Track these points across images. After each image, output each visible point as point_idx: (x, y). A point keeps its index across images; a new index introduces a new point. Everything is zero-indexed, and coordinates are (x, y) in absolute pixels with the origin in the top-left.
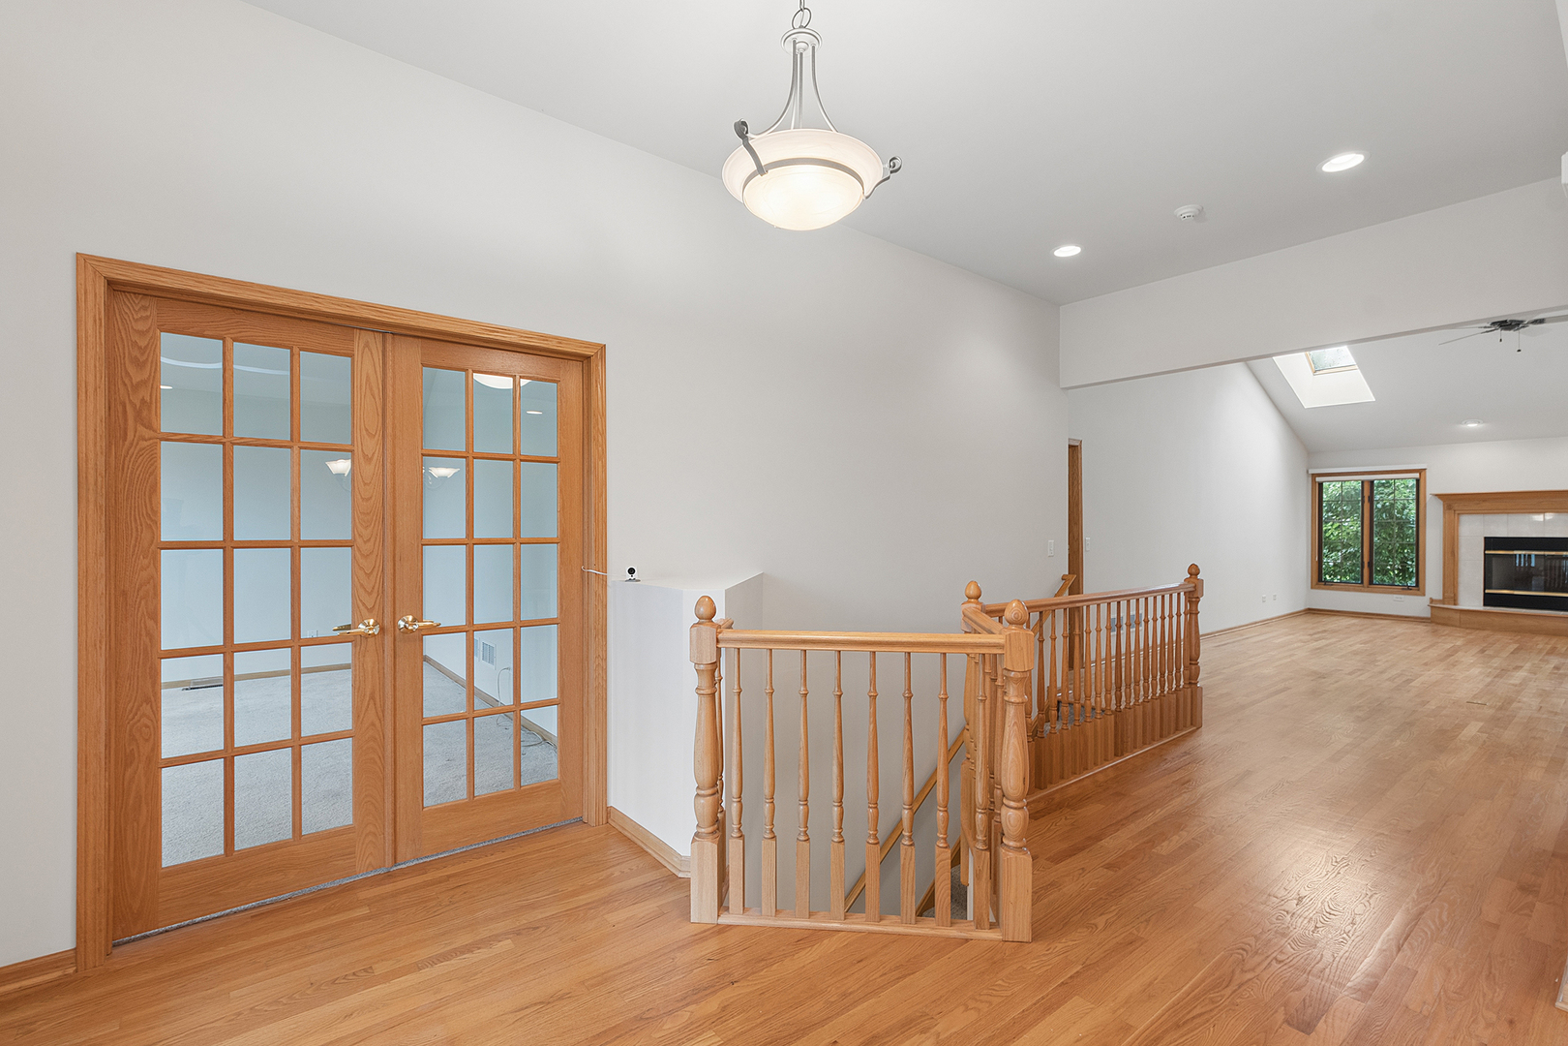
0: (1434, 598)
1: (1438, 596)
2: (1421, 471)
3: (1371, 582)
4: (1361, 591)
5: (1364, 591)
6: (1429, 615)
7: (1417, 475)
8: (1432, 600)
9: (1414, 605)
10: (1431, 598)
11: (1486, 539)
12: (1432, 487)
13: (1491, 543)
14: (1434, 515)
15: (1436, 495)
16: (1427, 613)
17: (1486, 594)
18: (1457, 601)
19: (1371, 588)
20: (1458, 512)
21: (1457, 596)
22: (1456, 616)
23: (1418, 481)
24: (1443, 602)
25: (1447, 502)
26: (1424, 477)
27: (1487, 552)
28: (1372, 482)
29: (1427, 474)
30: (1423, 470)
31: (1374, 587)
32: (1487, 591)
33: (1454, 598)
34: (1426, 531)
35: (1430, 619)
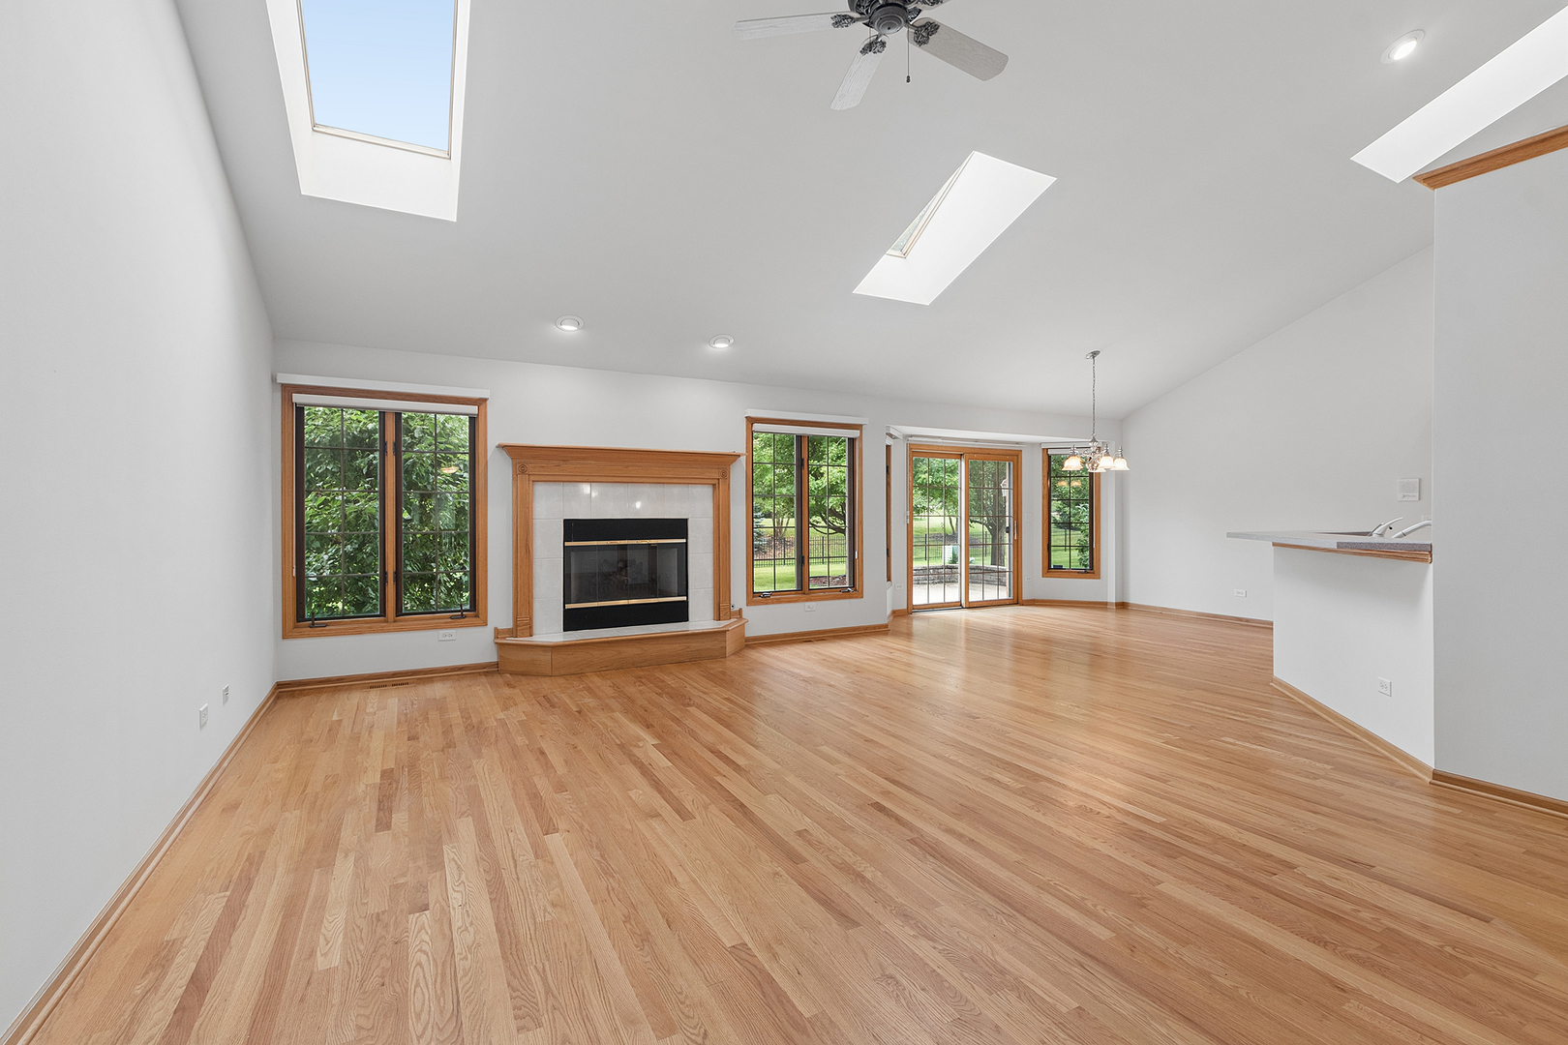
0: (500, 627)
1: (507, 623)
2: (480, 402)
3: (399, 612)
4: (383, 631)
5: (389, 631)
6: (494, 658)
7: (473, 410)
8: (498, 632)
9: (471, 644)
10: (496, 629)
11: (567, 522)
12: (497, 433)
13: (574, 529)
14: (498, 477)
15: (504, 446)
16: (490, 656)
17: (566, 611)
18: (531, 628)
19: (400, 621)
20: (532, 478)
21: (531, 619)
22: (546, 657)
23: (473, 420)
24: (513, 632)
25: (518, 461)
26: (486, 412)
27: (567, 544)
28: (398, 415)
29: (490, 407)
30: (485, 400)
31: (406, 621)
32: (568, 606)
33: (526, 624)
34: (486, 510)
35: (497, 664)
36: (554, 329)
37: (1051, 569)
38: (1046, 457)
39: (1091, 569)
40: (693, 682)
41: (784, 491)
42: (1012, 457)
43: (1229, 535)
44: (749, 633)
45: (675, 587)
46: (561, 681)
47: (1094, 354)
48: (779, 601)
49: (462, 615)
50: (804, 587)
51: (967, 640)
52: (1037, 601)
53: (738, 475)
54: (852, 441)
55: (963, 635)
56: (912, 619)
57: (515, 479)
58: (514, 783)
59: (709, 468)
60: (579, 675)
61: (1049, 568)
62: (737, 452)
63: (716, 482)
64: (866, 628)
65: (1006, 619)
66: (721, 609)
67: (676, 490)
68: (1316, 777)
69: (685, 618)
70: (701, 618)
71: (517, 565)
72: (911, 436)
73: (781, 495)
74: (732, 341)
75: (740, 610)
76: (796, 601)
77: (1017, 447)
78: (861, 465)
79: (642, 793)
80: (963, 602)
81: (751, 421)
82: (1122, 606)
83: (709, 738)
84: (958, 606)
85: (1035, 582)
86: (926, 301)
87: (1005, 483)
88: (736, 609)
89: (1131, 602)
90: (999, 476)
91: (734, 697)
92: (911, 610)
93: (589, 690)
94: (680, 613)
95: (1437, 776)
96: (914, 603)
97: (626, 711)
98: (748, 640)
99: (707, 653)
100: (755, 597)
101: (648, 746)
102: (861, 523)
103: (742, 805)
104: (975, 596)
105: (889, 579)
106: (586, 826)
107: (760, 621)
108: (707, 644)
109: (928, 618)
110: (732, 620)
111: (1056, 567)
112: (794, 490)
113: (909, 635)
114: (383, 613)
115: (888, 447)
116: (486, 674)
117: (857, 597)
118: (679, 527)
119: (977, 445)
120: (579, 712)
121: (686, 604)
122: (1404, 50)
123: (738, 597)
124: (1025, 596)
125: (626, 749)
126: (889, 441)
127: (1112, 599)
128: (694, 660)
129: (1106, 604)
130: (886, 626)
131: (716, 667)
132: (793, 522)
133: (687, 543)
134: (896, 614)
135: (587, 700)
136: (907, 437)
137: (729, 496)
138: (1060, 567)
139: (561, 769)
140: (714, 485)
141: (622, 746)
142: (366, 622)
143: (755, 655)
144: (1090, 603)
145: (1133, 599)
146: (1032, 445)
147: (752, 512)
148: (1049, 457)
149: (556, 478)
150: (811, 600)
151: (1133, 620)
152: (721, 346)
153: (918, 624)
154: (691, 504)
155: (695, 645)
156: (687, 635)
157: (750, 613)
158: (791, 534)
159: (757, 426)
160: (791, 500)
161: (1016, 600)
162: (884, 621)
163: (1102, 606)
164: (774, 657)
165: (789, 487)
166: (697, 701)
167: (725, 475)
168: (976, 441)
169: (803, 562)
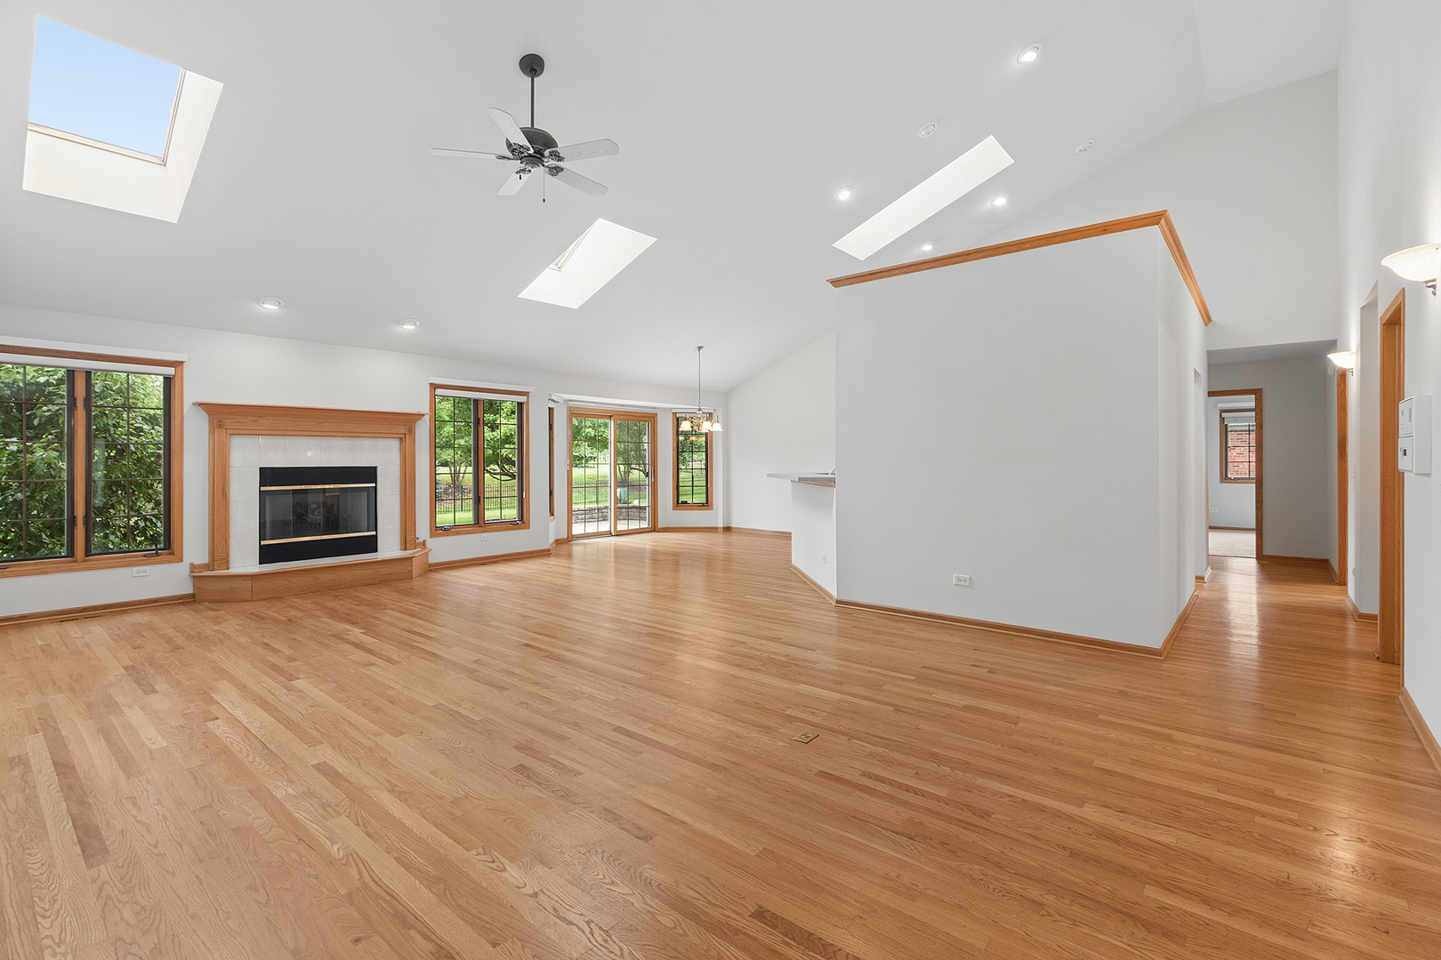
0: (196, 562)
1: (203, 558)
2: (177, 364)
3: (88, 553)
4: (72, 570)
5: (78, 570)
6: (190, 591)
7: (170, 371)
8: (193, 567)
9: (166, 578)
10: (191, 564)
11: (262, 470)
12: (193, 392)
13: (269, 475)
14: (194, 436)
15: (200, 404)
16: (187, 588)
17: (261, 547)
18: (228, 562)
19: (91, 560)
20: (229, 432)
21: (228, 554)
22: (247, 585)
23: (168, 381)
24: (207, 567)
25: (216, 416)
26: (182, 373)
27: (262, 489)
28: (88, 373)
29: (186, 369)
30: (182, 363)
31: (95, 560)
32: (263, 543)
33: (224, 559)
34: (182, 459)
35: (193, 596)
36: (256, 307)
37: (679, 504)
38: (675, 419)
39: (707, 505)
40: (386, 595)
41: (462, 442)
42: (651, 418)
43: (769, 475)
44: (432, 560)
45: (364, 523)
46: (263, 603)
47: (700, 348)
48: (458, 533)
49: (157, 553)
50: (479, 523)
51: (616, 557)
52: (669, 528)
53: (423, 431)
54: (520, 405)
55: (613, 553)
56: (572, 545)
57: (212, 431)
58: (251, 661)
59: (398, 425)
60: (280, 598)
61: (678, 503)
62: (422, 412)
63: (402, 436)
64: (532, 552)
65: (646, 541)
66: (408, 539)
67: (367, 443)
68: (782, 608)
69: (375, 550)
70: (389, 547)
71: (214, 507)
72: (571, 401)
73: (460, 447)
74: (418, 323)
75: (424, 542)
76: (473, 533)
77: (654, 411)
78: (528, 424)
79: (359, 655)
80: (612, 531)
81: (434, 387)
82: (728, 529)
83: (406, 625)
84: (609, 534)
85: (668, 515)
86: (575, 305)
87: (645, 438)
88: (421, 540)
89: (733, 526)
90: (640, 433)
91: (422, 602)
92: (570, 538)
93: (292, 607)
94: (370, 545)
95: (838, 602)
96: (573, 533)
97: (332, 617)
98: (431, 565)
99: (398, 575)
100: (437, 531)
101: (356, 633)
102: (528, 469)
103: (434, 654)
104: (622, 526)
105: (552, 513)
106: (321, 675)
107: (441, 550)
108: (395, 569)
109: (585, 544)
110: (417, 550)
111: (683, 502)
112: (471, 442)
113: (569, 556)
114: (71, 553)
115: (551, 410)
116: (182, 604)
117: (524, 528)
118: (370, 474)
119: (623, 409)
120: (290, 620)
121: (375, 538)
122: (844, 195)
123: (423, 531)
124: (661, 525)
125: (338, 636)
126: (551, 405)
127: (721, 525)
128: (384, 581)
129: (717, 528)
130: (549, 550)
131: (404, 586)
132: (470, 469)
133: (376, 487)
134: (558, 542)
135: (293, 613)
136: (566, 401)
137: (414, 449)
138: (686, 502)
139: (288, 652)
140: (401, 439)
141: (335, 636)
142: (52, 563)
143: (437, 576)
144: (706, 528)
145: (734, 525)
146: (665, 409)
147: (435, 463)
148: (678, 419)
149: (253, 432)
150: (486, 532)
151: (734, 538)
152: (409, 327)
153: (577, 549)
154: (380, 454)
155: (385, 570)
156: (377, 562)
157: (431, 543)
158: (468, 479)
159: (439, 391)
160: (469, 450)
161: (654, 529)
162: (547, 547)
163: (714, 530)
164: (457, 577)
165: (467, 439)
166: (391, 606)
167: (411, 431)
168: (622, 406)
169: (479, 501)
